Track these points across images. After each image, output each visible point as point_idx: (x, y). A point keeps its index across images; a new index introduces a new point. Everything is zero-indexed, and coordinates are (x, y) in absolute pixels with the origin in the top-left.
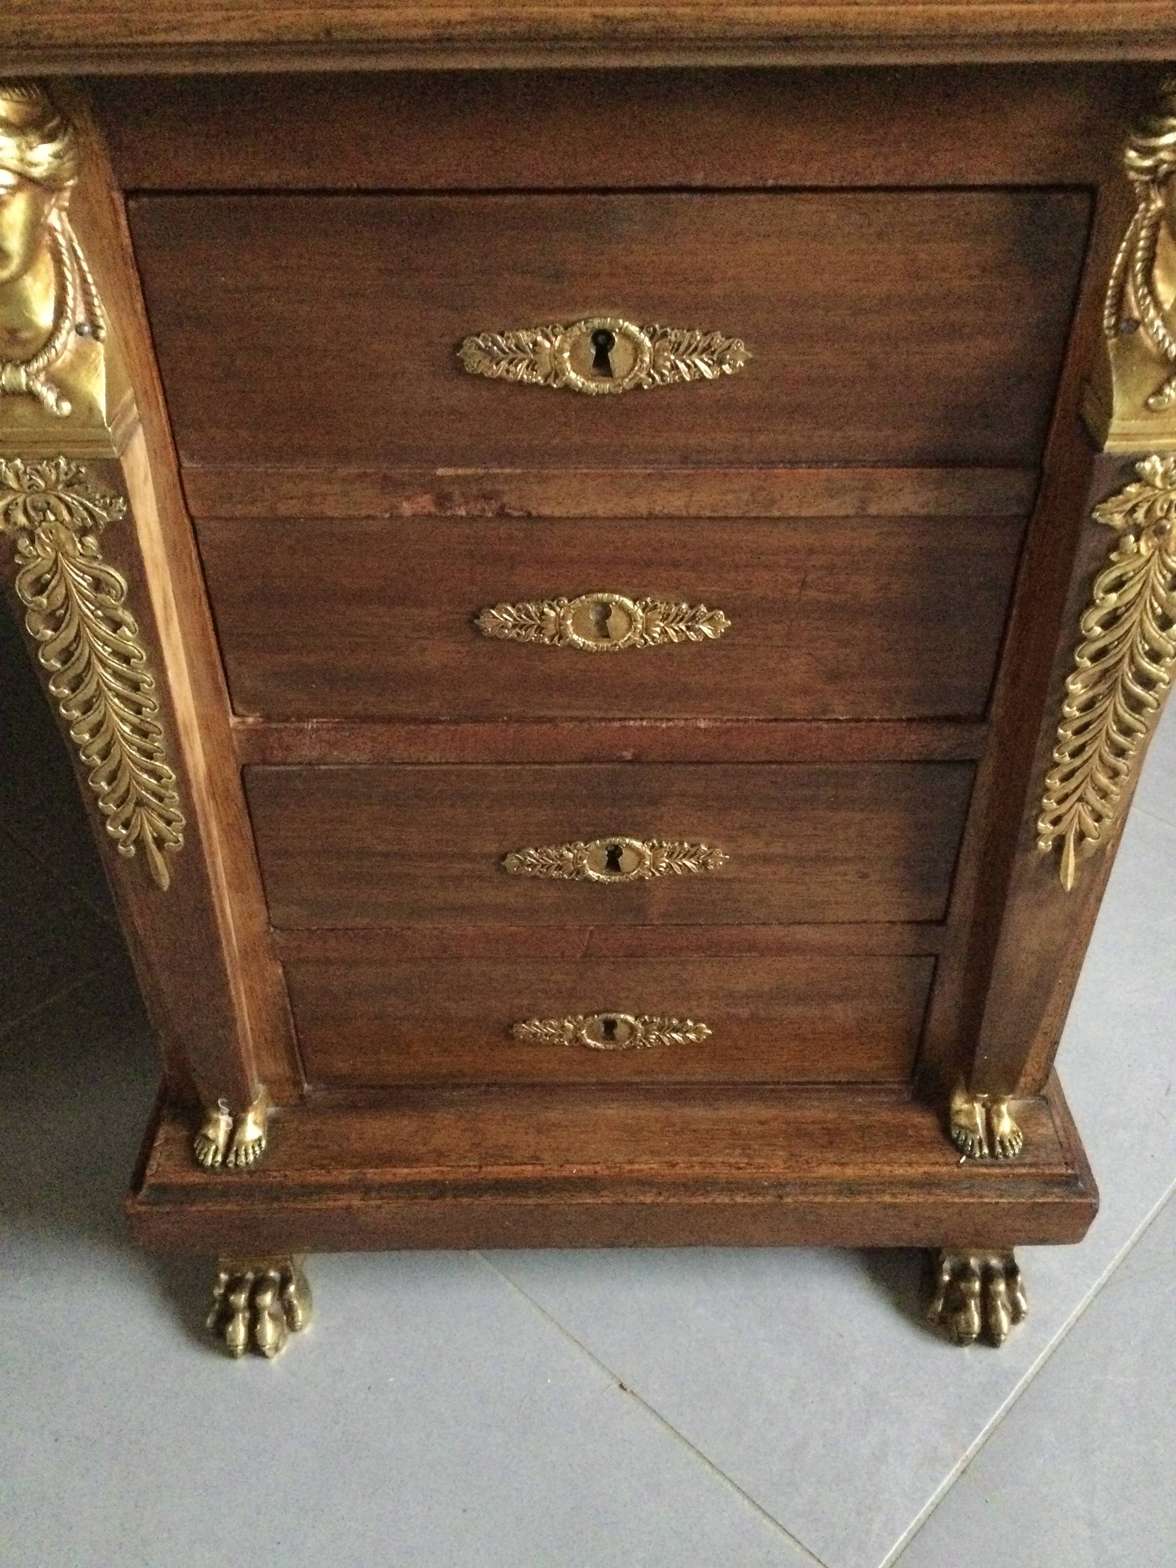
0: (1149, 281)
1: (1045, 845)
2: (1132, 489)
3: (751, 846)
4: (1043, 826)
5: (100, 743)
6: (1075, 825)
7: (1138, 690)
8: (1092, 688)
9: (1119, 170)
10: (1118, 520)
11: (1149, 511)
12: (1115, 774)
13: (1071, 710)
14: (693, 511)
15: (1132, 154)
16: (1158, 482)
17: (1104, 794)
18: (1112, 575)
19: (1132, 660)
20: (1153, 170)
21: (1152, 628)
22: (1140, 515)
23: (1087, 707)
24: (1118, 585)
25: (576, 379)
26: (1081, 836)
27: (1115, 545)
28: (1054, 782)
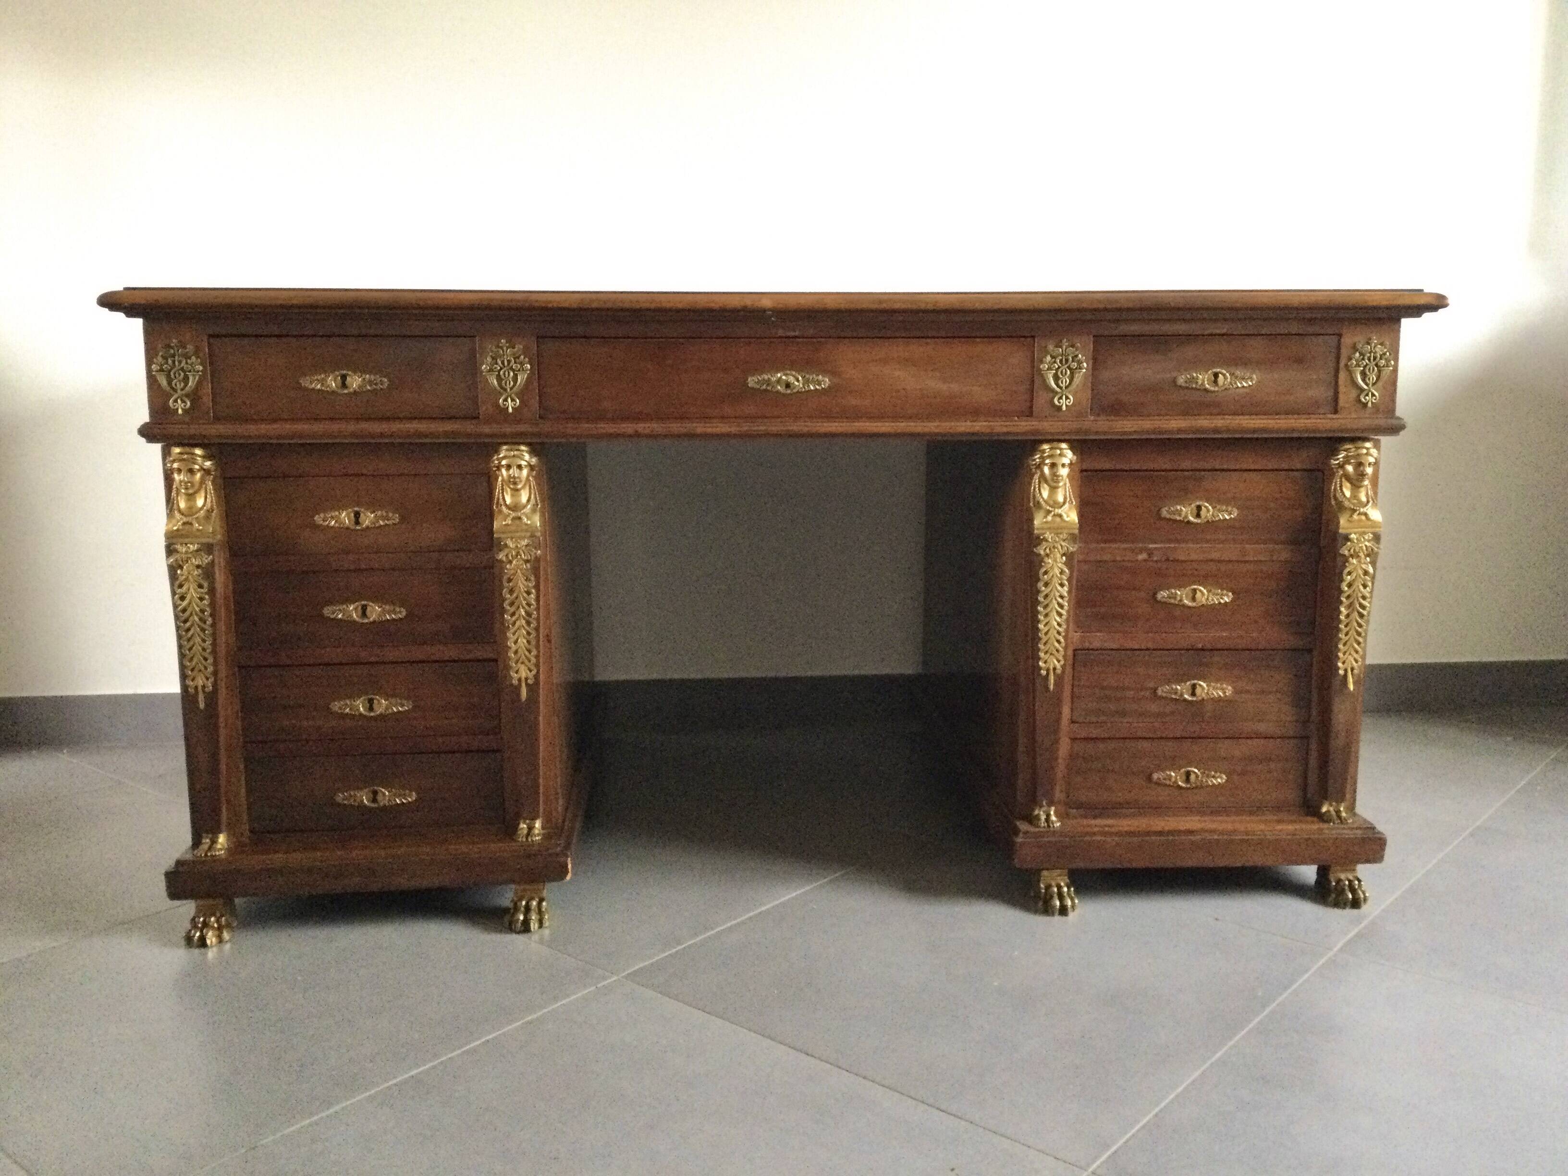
0: (1341, 489)
1: (1341, 672)
2: (1349, 543)
3: (1240, 684)
4: (1340, 664)
5: (1046, 629)
6: (1350, 666)
7: (1361, 610)
8: (1349, 608)
9: (1329, 465)
10: (1346, 553)
11: (1354, 550)
12: (1359, 643)
13: (1342, 617)
14: (1222, 559)
15: (1332, 461)
16: (1355, 541)
17: (1357, 652)
18: (1347, 570)
19: (1358, 600)
20: (1339, 463)
21: (1361, 588)
22: (1352, 551)
23: (1348, 616)
24: (1349, 573)
25: (1191, 519)
26: (1352, 669)
27: (1347, 561)
28: (1341, 646)
